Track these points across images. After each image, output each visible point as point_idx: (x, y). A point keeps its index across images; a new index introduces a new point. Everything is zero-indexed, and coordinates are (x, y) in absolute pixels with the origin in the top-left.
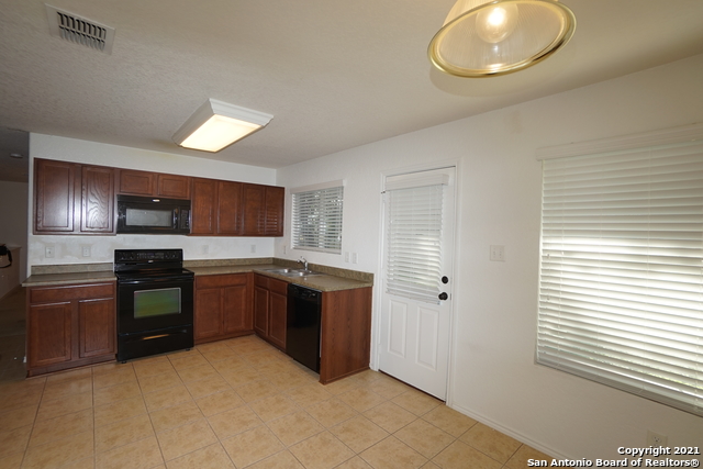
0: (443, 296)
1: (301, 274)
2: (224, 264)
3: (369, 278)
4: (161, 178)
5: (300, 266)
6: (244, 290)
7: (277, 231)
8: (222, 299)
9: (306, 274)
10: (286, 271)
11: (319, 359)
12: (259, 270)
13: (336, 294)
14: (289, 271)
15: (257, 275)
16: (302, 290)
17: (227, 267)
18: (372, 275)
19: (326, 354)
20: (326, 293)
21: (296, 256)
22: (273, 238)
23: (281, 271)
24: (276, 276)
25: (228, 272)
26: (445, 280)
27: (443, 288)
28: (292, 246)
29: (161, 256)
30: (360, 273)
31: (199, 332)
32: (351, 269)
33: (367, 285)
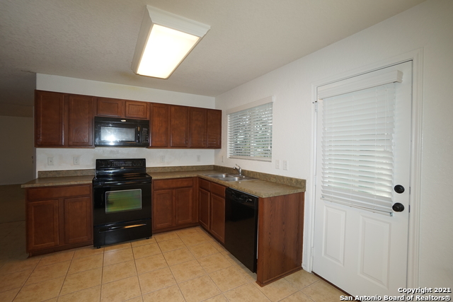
0: (398, 207)
1: (237, 179)
2: (177, 170)
3: (301, 184)
4: (127, 104)
5: (235, 172)
6: (191, 191)
7: (216, 144)
8: (174, 198)
9: (241, 179)
10: (224, 176)
11: (256, 261)
12: (203, 175)
13: (272, 200)
14: (227, 176)
15: (201, 179)
16: (239, 194)
17: (179, 172)
18: (304, 181)
19: (262, 256)
20: (262, 198)
21: (232, 164)
22: (213, 150)
23: (220, 175)
24: (216, 180)
25: (178, 176)
26: (399, 189)
27: (398, 198)
28: (228, 156)
29: (129, 164)
30: (291, 179)
31: (157, 224)
32: (281, 175)
33: (300, 191)
